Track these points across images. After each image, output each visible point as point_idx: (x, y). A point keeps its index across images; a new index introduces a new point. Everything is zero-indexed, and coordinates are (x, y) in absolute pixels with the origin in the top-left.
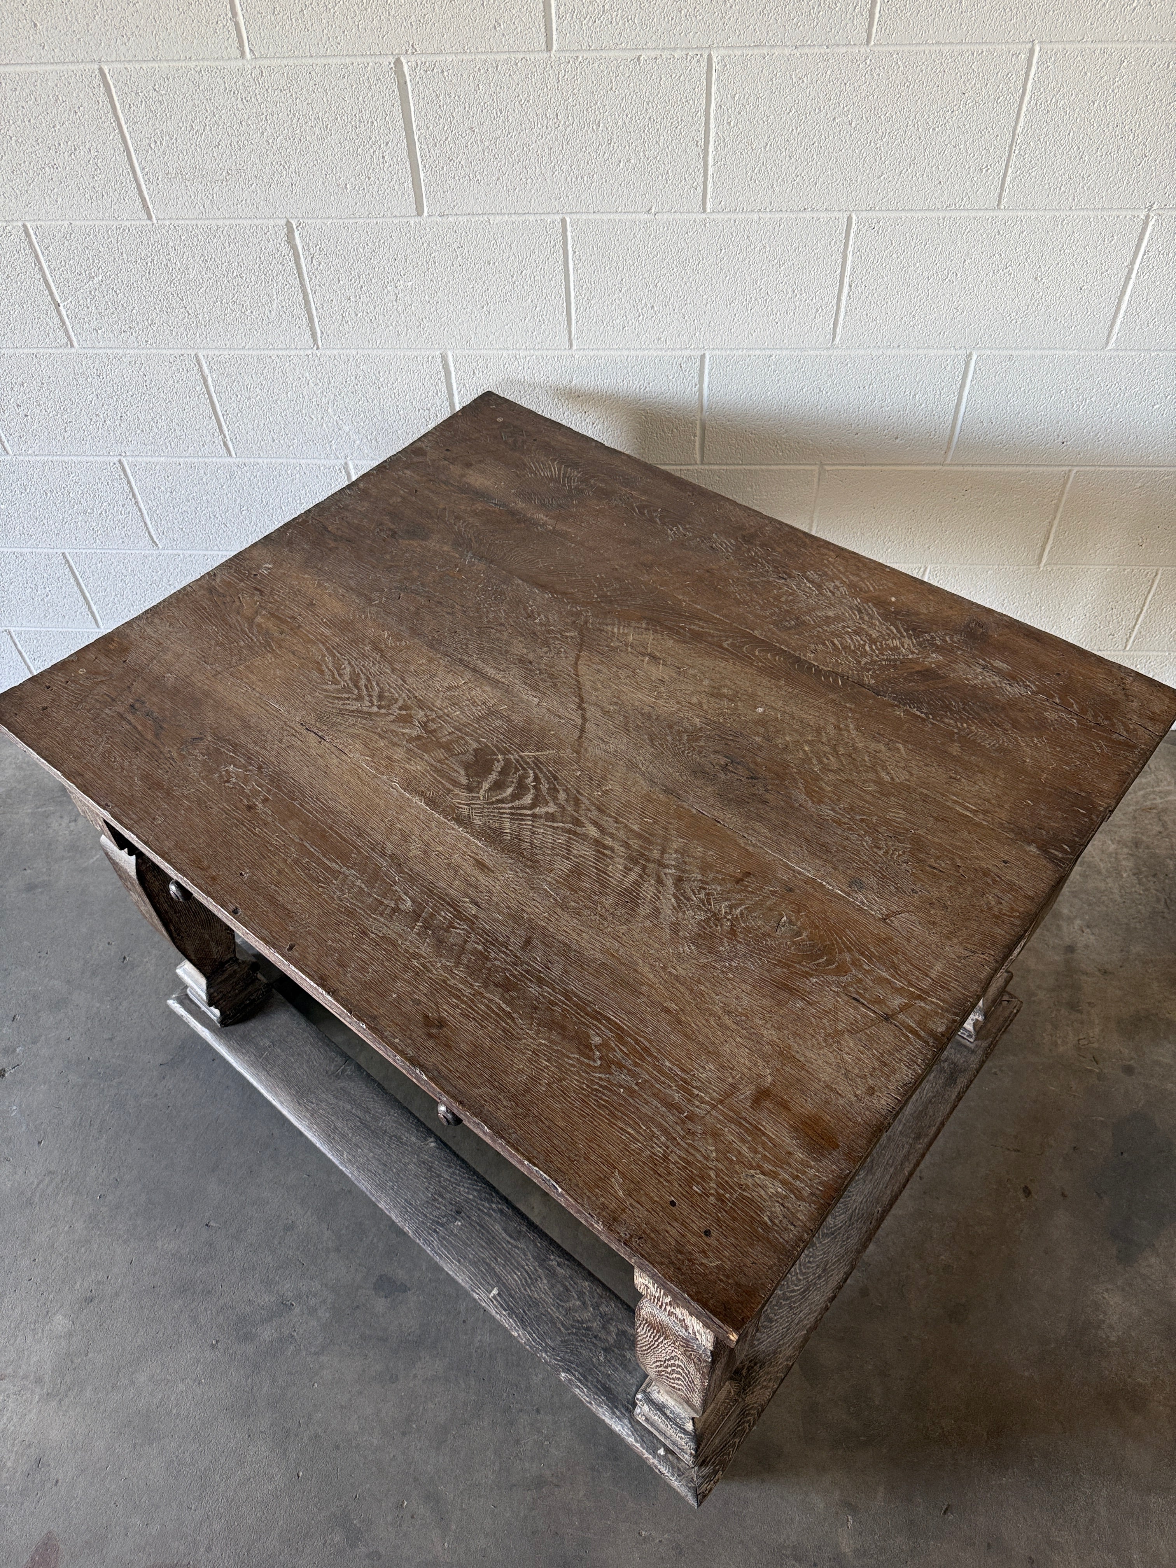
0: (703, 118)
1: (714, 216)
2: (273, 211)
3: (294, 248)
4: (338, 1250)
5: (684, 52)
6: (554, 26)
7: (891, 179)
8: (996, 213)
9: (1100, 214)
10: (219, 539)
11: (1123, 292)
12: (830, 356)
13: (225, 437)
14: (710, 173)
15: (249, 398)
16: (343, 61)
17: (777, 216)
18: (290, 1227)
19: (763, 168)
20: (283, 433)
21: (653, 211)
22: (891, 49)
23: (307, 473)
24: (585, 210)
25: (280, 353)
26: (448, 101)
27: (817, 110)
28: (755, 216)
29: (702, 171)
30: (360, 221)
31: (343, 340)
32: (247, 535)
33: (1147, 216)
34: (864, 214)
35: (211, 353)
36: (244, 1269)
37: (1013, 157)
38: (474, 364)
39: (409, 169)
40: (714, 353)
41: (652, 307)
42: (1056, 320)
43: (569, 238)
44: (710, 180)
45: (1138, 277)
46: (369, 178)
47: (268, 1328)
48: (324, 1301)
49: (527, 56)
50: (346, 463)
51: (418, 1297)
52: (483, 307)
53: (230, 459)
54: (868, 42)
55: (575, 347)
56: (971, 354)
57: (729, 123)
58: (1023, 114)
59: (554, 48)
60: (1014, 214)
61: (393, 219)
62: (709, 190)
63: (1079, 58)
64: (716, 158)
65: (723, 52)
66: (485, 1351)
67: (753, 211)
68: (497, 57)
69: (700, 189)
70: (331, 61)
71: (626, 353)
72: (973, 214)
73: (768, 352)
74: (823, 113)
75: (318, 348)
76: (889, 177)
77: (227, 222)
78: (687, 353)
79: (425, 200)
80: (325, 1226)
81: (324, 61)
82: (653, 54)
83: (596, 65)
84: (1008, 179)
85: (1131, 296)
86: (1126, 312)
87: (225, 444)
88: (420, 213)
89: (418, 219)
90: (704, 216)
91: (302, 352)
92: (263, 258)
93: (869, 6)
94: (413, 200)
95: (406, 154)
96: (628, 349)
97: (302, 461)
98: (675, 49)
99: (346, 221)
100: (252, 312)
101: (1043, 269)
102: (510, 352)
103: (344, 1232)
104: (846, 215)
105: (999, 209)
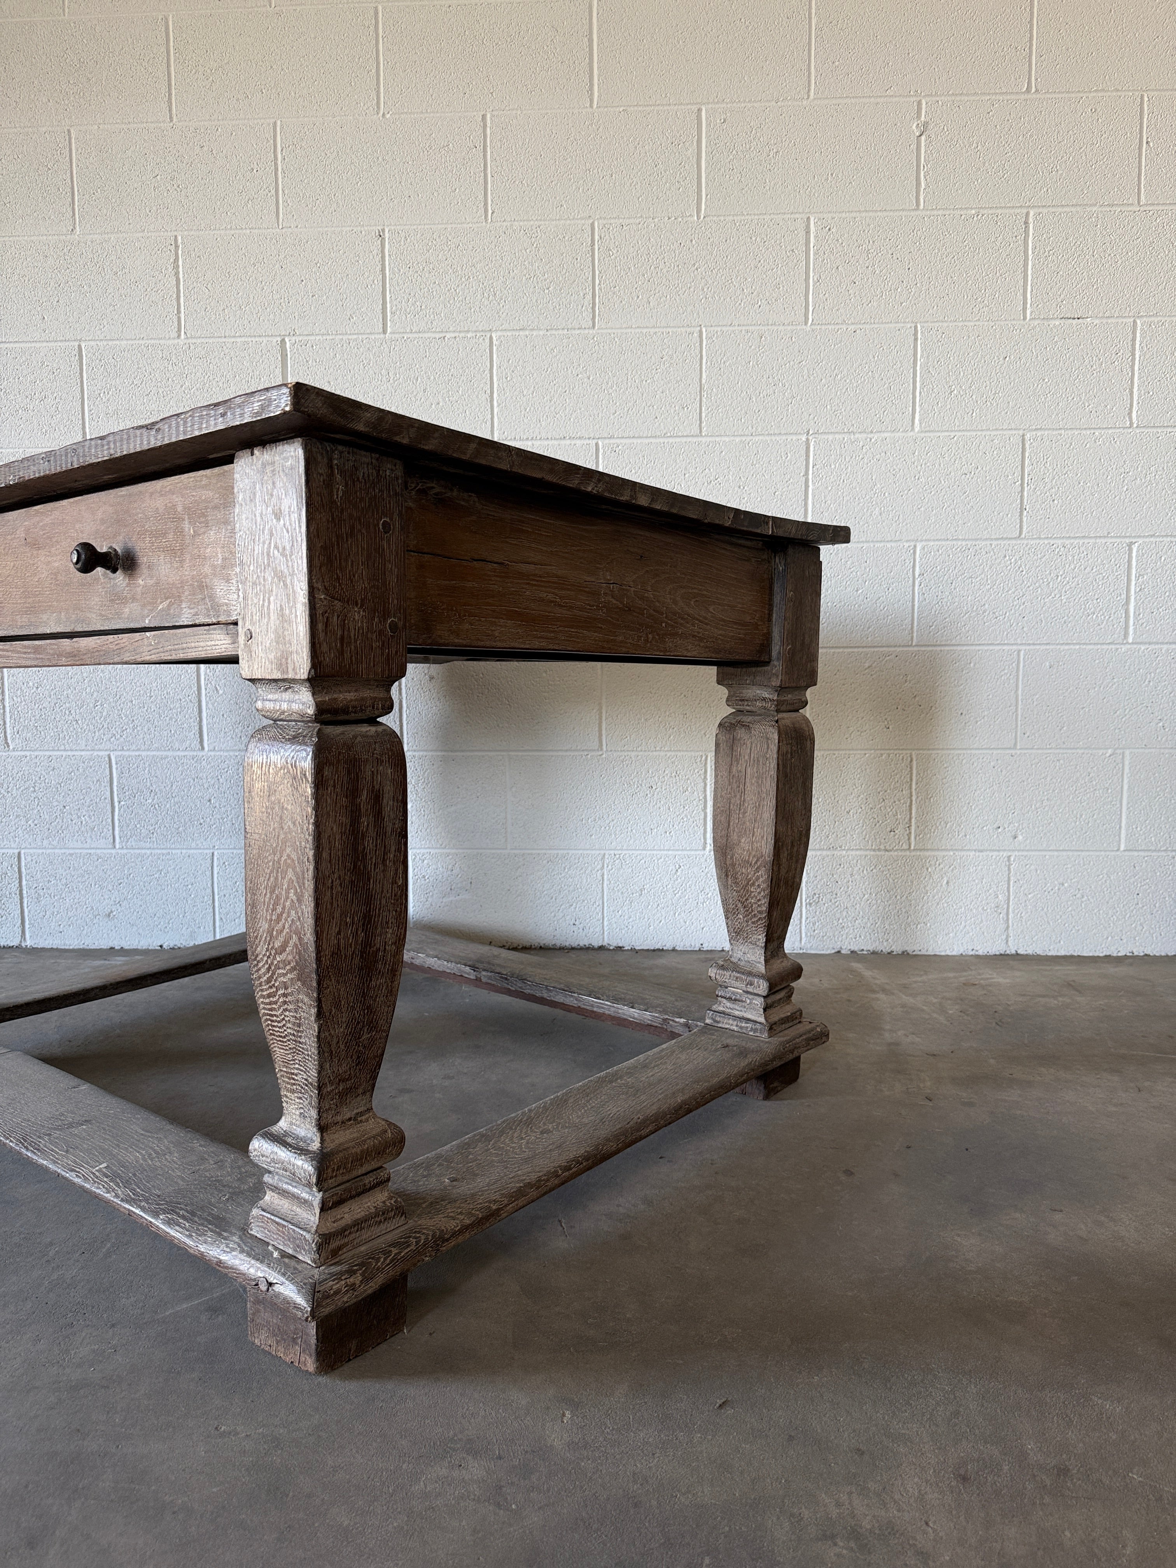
0: (488, 375)
5: (474, 335)
6: (389, 318)
7: (622, 415)
8: (700, 439)
9: (773, 438)
10: (67, 738)
14: (495, 413)
16: (246, 340)
17: (546, 443)
19: (532, 408)
22: (609, 331)
26: (314, 364)
29: (489, 410)
33: (808, 439)
34: (607, 441)
37: (704, 399)
45: (814, 484)
49: (370, 336)
54: (594, 326)
57: (506, 377)
59: (388, 332)
60: (713, 439)
62: (495, 423)
63: (732, 335)
64: (498, 400)
65: (499, 333)
67: (527, 439)
68: (350, 337)
69: (489, 423)
70: (239, 340)
72: (684, 440)
74: (570, 371)
76: (620, 414)
81: (233, 340)
82: (453, 335)
83: (416, 342)
84: (703, 415)
85: (813, 499)
86: (813, 512)
93: (591, 305)
98: (468, 331)
101: (743, 479)
104: (594, 442)
105: (701, 436)
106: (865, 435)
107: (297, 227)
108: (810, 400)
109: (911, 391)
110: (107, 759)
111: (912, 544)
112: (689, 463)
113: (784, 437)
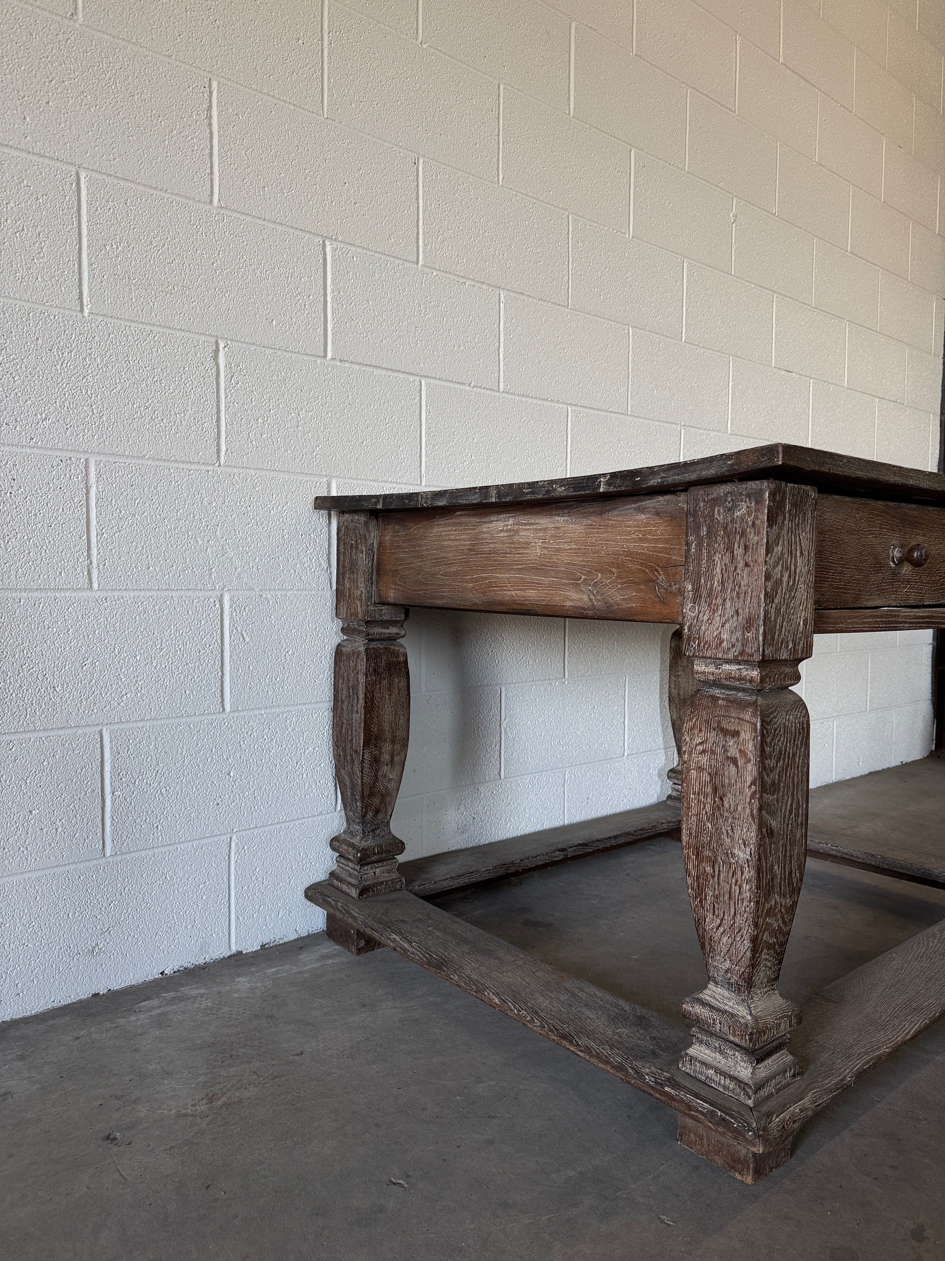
2: (207, 328)
13: (91, 563)
15: (134, 515)
20: (161, 558)
21: (472, 384)
23: (176, 610)
24: (435, 375)
25: (181, 466)
27: (550, 339)
30: (279, 353)
31: (245, 459)
35: (104, 459)
39: (322, 319)
41: (470, 456)
43: (425, 394)
44: (503, 370)
46: (292, 319)
50: (222, 596)
52: (363, 442)
55: (422, 483)
57: (510, 336)
58: (630, 362)
60: (634, 419)
61: (305, 356)
62: (501, 377)
64: (504, 356)
72: (618, 416)
75: (219, 465)
87: (89, 574)
88: (327, 354)
89: (323, 360)
90: (500, 392)
91: (202, 467)
92: (187, 369)
93: (566, 287)
97: (175, 594)
99: (269, 349)
100: (162, 420)
102: (379, 484)
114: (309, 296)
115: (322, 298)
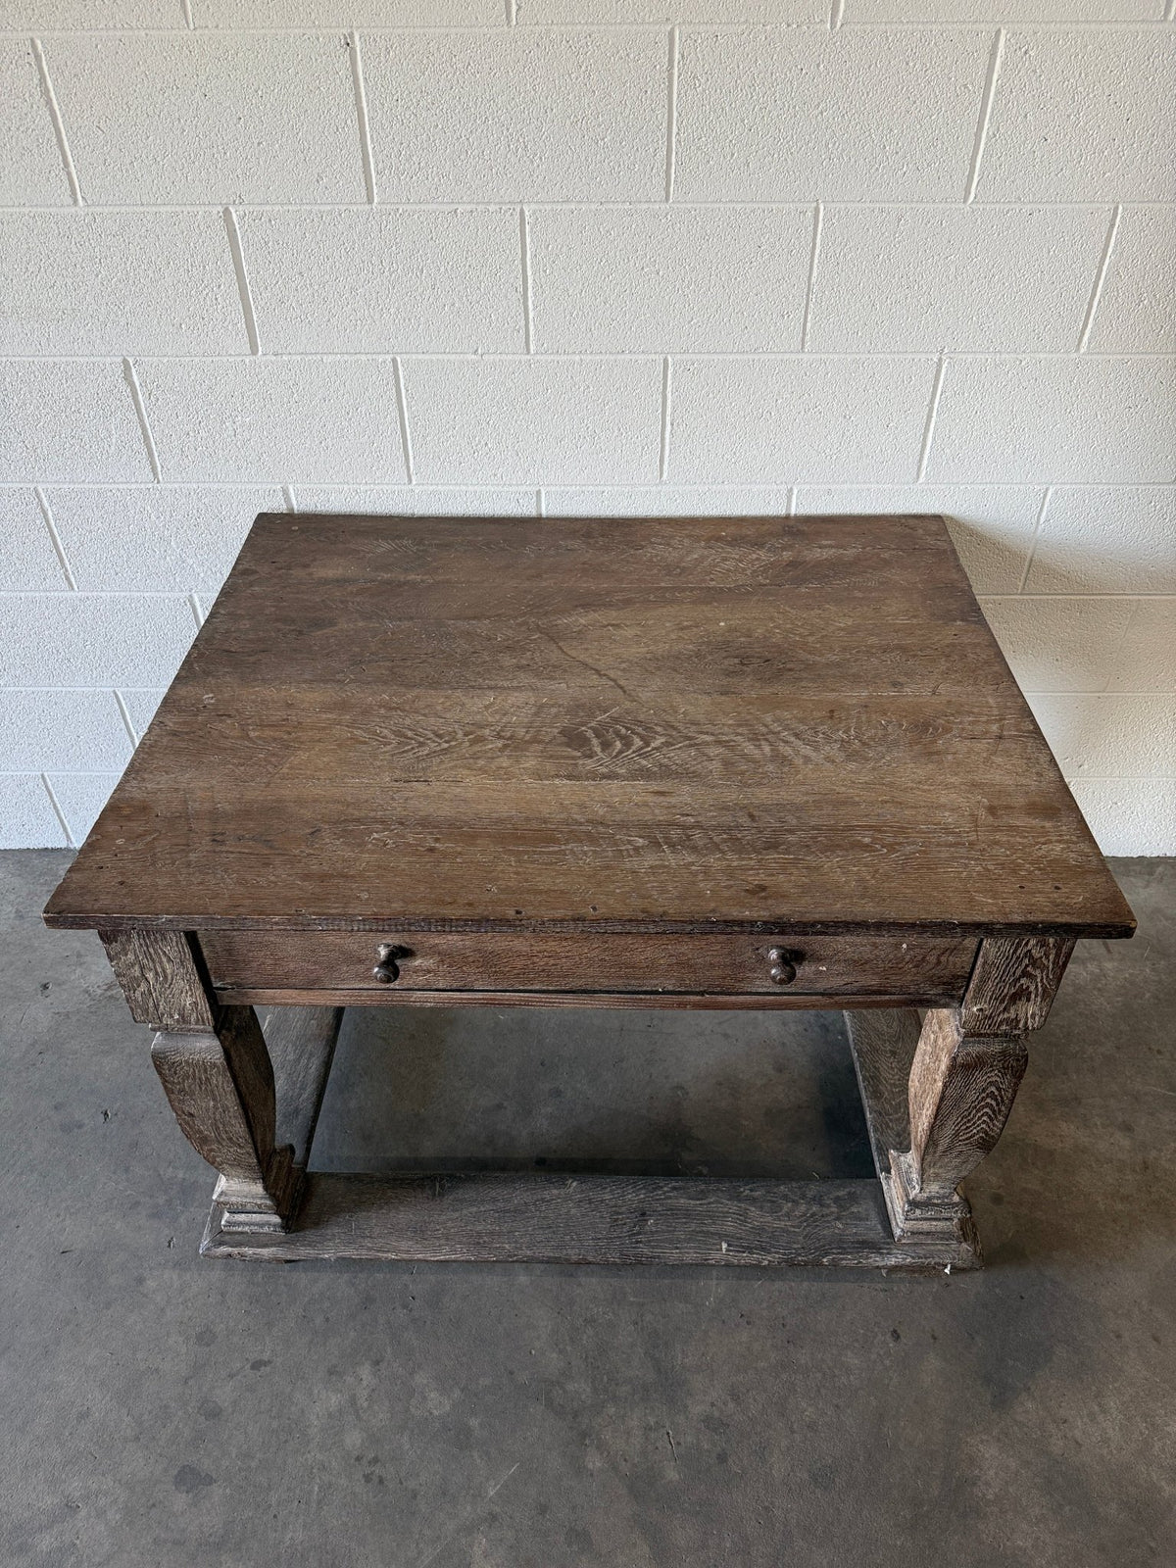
0: (520, 266)
1: (538, 357)
2: (110, 349)
3: (132, 384)
4: (137, 1439)
5: (497, 207)
6: (374, 181)
7: (700, 324)
8: (800, 356)
9: (896, 357)
10: (62, 675)
11: (927, 429)
12: (660, 492)
13: (67, 570)
14: (531, 316)
15: (91, 532)
16: (173, 209)
17: (598, 357)
18: (84, 1416)
19: (581, 313)
20: (125, 566)
21: (479, 352)
22: (689, 206)
23: (152, 605)
24: (414, 350)
25: (121, 486)
26: (277, 247)
27: (626, 260)
28: (577, 358)
29: (523, 314)
30: (197, 359)
31: (184, 475)
32: (91, 670)
33: (940, 359)
34: (678, 356)
35: (50, 486)
36: (26, 1467)
37: (811, 305)
38: (316, 498)
39: (242, 310)
40: (548, 489)
41: (486, 444)
42: (868, 455)
43: (401, 377)
44: (531, 323)
45: (938, 414)
46: (203, 319)
47: (48, 1537)
48: (115, 1501)
49: (351, 208)
50: (191, 596)
51: (224, 1490)
52: (321, 443)
53: (72, 593)
54: (667, 199)
55: (414, 482)
56: (791, 489)
57: (545, 271)
58: (815, 266)
59: (376, 201)
60: (818, 356)
61: (229, 358)
62: (532, 333)
63: (860, 216)
64: (535, 303)
65: (533, 206)
66: (296, 1549)
67: (574, 353)
68: (322, 208)
69: (522, 332)
70: (162, 209)
71: (464, 488)
72: (780, 356)
73: (600, 489)
74: (632, 263)
75: (158, 482)
76: (698, 322)
77: (64, 359)
78: (523, 489)
79: (259, 340)
80: (124, 1411)
81: (154, 209)
82: (469, 208)
83: (416, 216)
84: (809, 325)
85: (934, 434)
87: (67, 578)
88: (254, 351)
89: (252, 358)
90: (529, 357)
91: (142, 486)
92: (100, 395)
93: (664, 167)
94: (246, 339)
95: (238, 297)
96: (466, 484)
97: (146, 595)
98: (489, 203)
99: (182, 359)
100: (91, 447)
101: (850, 408)
102: (351, 486)
103: (146, 1417)
104: (662, 357)
105: (803, 352)
106: (1014, 356)
107: (217, 27)
108: (951, 309)
109: (1088, 300)
110: (112, 694)
111: (1045, 487)
112: (784, 387)
113: (910, 356)
114: (220, 286)
115: (237, 284)
